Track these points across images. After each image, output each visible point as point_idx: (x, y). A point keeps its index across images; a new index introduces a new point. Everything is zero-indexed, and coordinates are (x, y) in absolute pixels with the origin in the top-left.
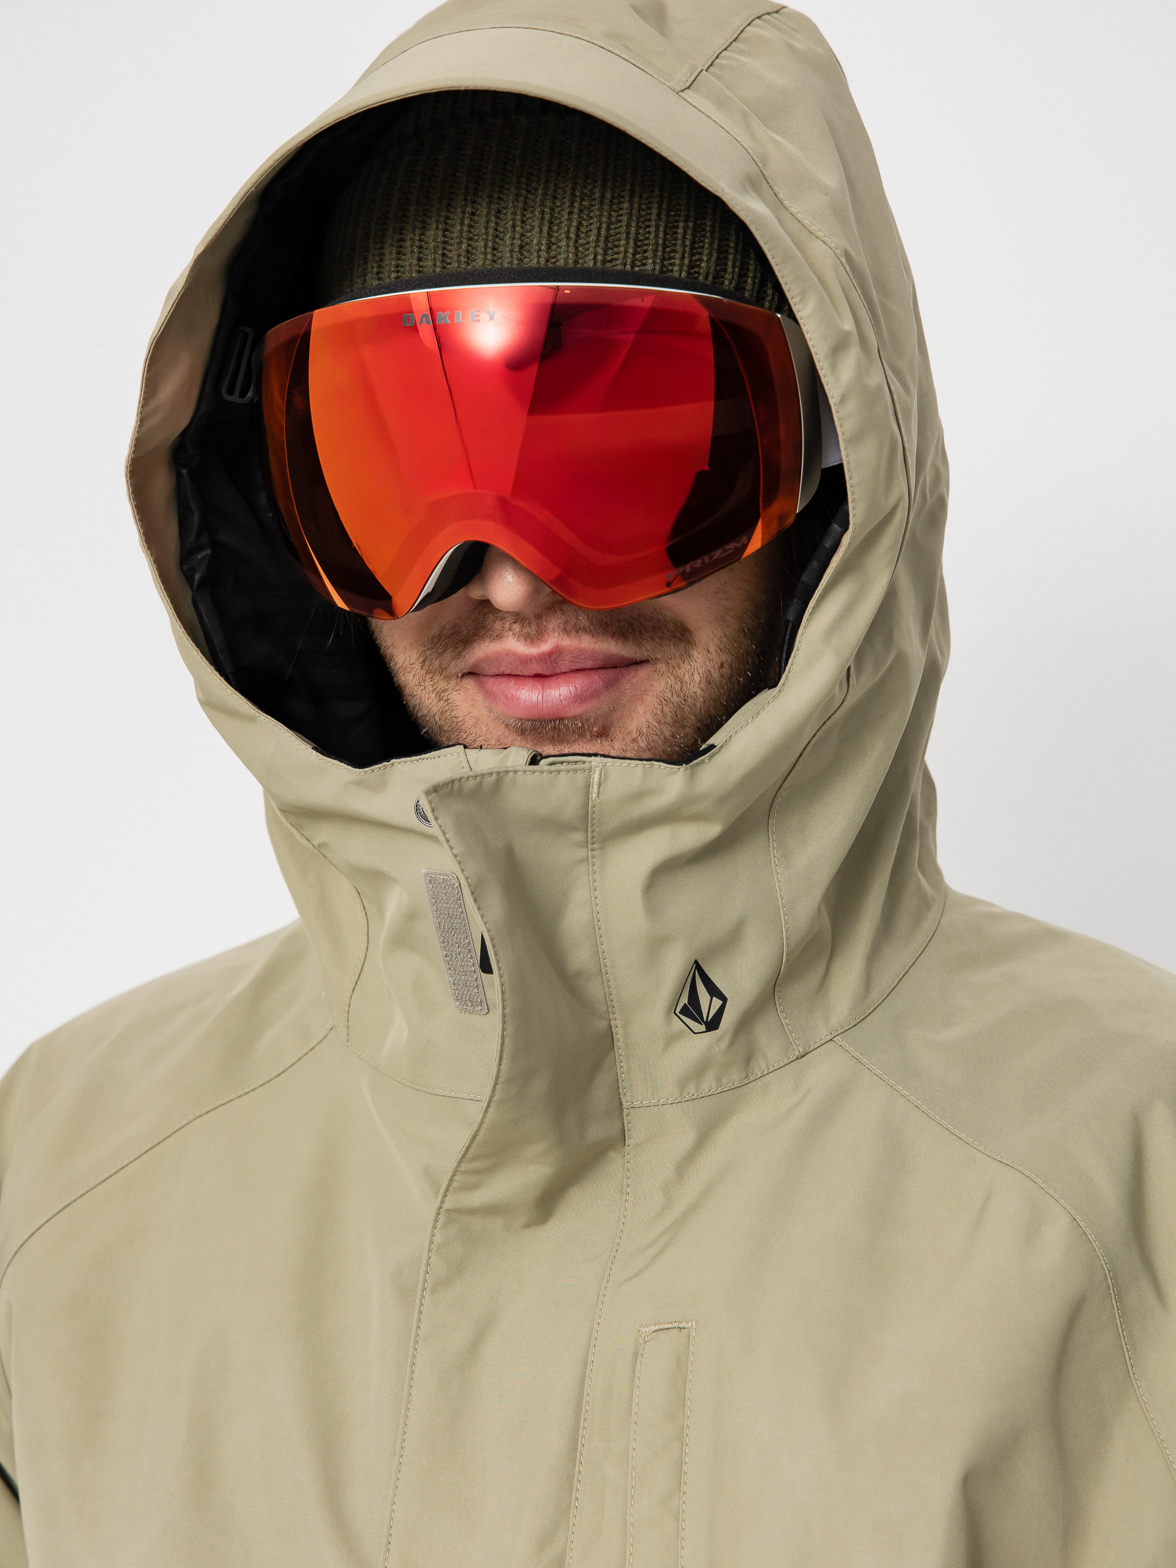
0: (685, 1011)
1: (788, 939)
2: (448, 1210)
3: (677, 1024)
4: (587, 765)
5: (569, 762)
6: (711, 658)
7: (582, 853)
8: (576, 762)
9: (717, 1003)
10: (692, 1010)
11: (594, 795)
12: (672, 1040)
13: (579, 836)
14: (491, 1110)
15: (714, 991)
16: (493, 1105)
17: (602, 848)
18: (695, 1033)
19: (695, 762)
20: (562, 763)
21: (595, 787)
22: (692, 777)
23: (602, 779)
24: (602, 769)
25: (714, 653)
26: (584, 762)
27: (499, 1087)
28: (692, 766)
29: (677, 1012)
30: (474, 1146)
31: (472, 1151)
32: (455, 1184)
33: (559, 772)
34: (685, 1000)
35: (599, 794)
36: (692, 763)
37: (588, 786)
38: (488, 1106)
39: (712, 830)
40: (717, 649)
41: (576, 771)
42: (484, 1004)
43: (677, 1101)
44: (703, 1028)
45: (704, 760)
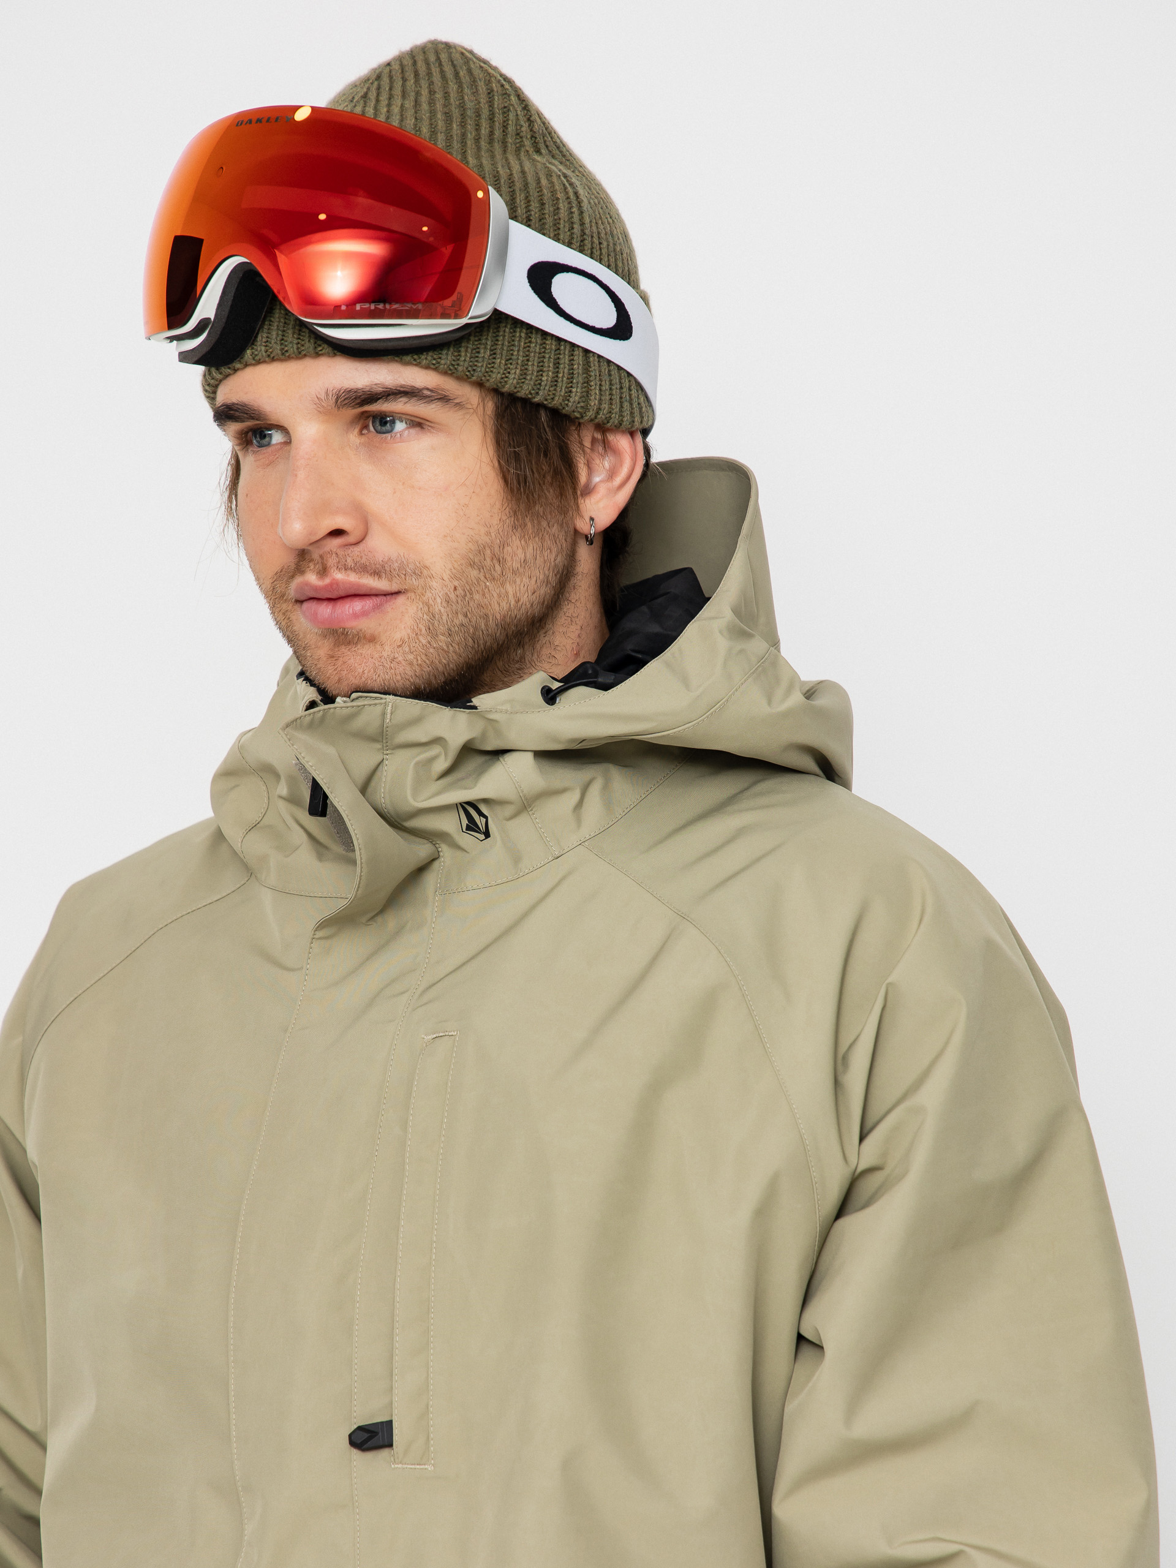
0: (468, 828)
4: (383, 701)
5: (371, 699)
6: (446, 584)
8: (375, 698)
9: (485, 820)
10: (473, 828)
13: (377, 745)
21: (389, 716)
24: (392, 704)
25: (447, 580)
29: (464, 830)
33: (364, 705)
34: (466, 822)
35: (391, 719)
40: (449, 577)
41: (375, 704)
44: (484, 836)
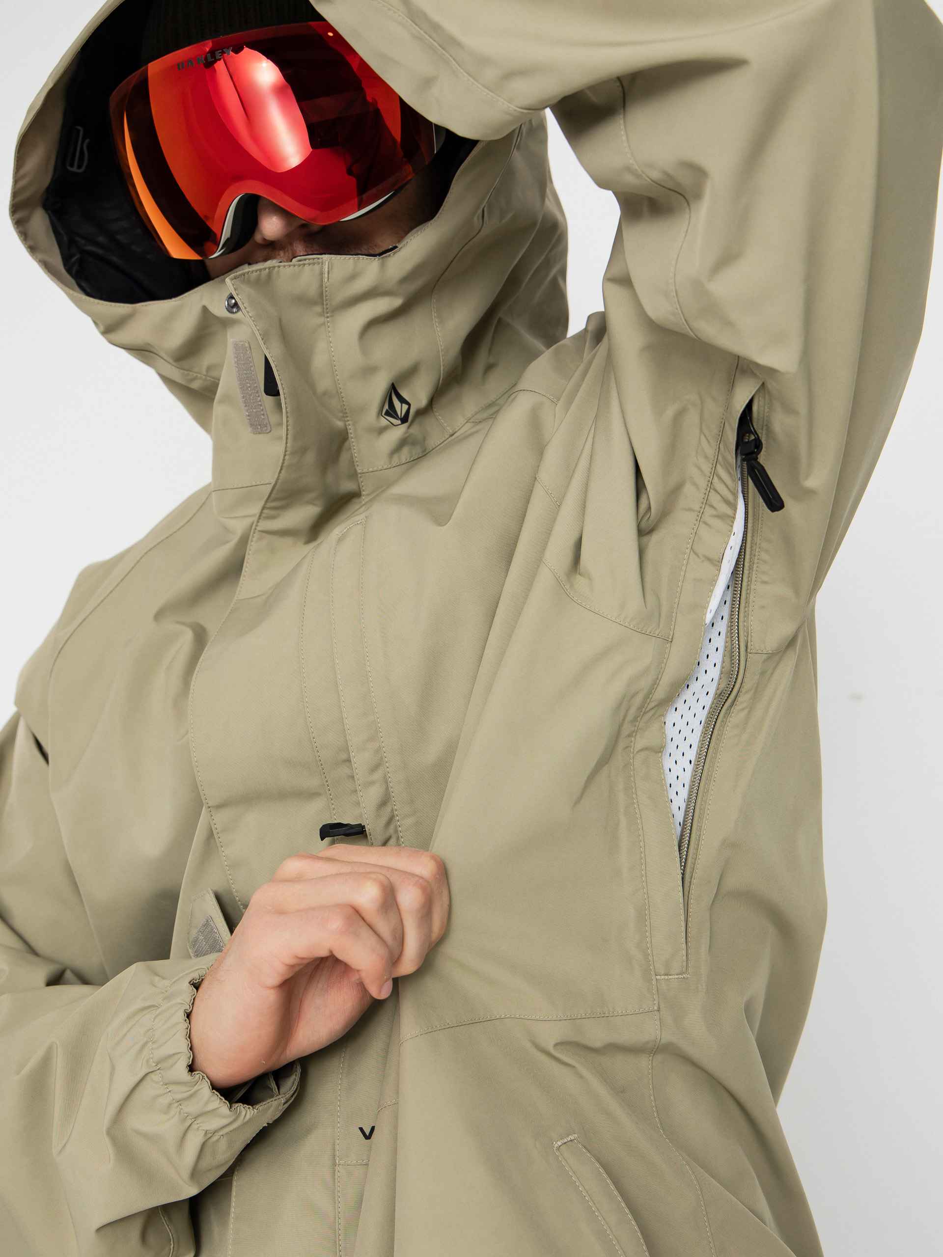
0: (387, 413)
1: (443, 361)
2: (260, 531)
3: (384, 422)
4: (320, 261)
5: (309, 259)
7: (321, 320)
8: (314, 259)
9: (405, 407)
10: (391, 412)
11: (326, 280)
12: (382, 430)
13: (318, 309)
14: (283, 472)
15: (402, 400)
16: (284, 468)
17: (332, 316)
18: (395, 426)
19: (384, 255)
20: (305, 260)
21: (326, 275)
22: (383, 265)
23: (330, 268)
24: (329, 263)
26: (318, 259)
27: (287, 457)
28: (383, 257)
29: (383, 414)
30: (274, 492)
31: (273, 495)
32: (264, 515)
33: (304, 265)
34: (386, 407)
35: (328, 279)
36: (383, 256)
37: (322, 274)
38: (281, 469)
39: (397, 302)
41: (314, 264)
42: (268, 426)
43: (389, 467)
44: (399, 422)
45: (390, 255)
